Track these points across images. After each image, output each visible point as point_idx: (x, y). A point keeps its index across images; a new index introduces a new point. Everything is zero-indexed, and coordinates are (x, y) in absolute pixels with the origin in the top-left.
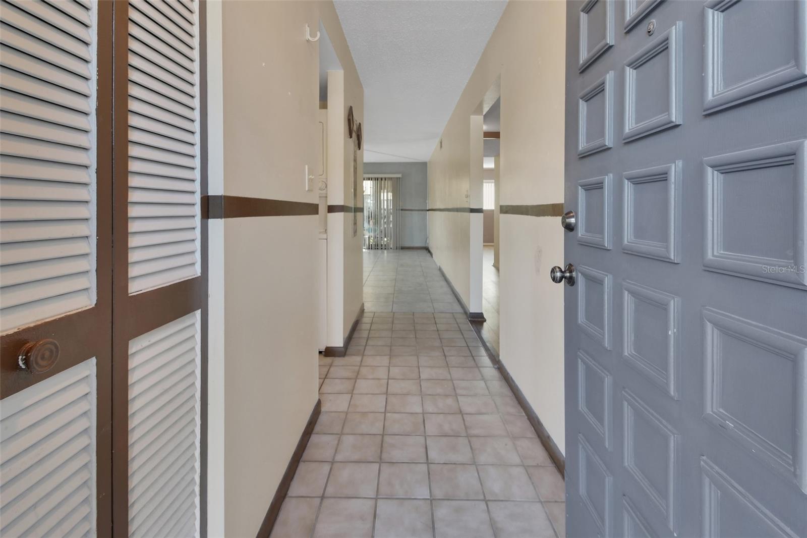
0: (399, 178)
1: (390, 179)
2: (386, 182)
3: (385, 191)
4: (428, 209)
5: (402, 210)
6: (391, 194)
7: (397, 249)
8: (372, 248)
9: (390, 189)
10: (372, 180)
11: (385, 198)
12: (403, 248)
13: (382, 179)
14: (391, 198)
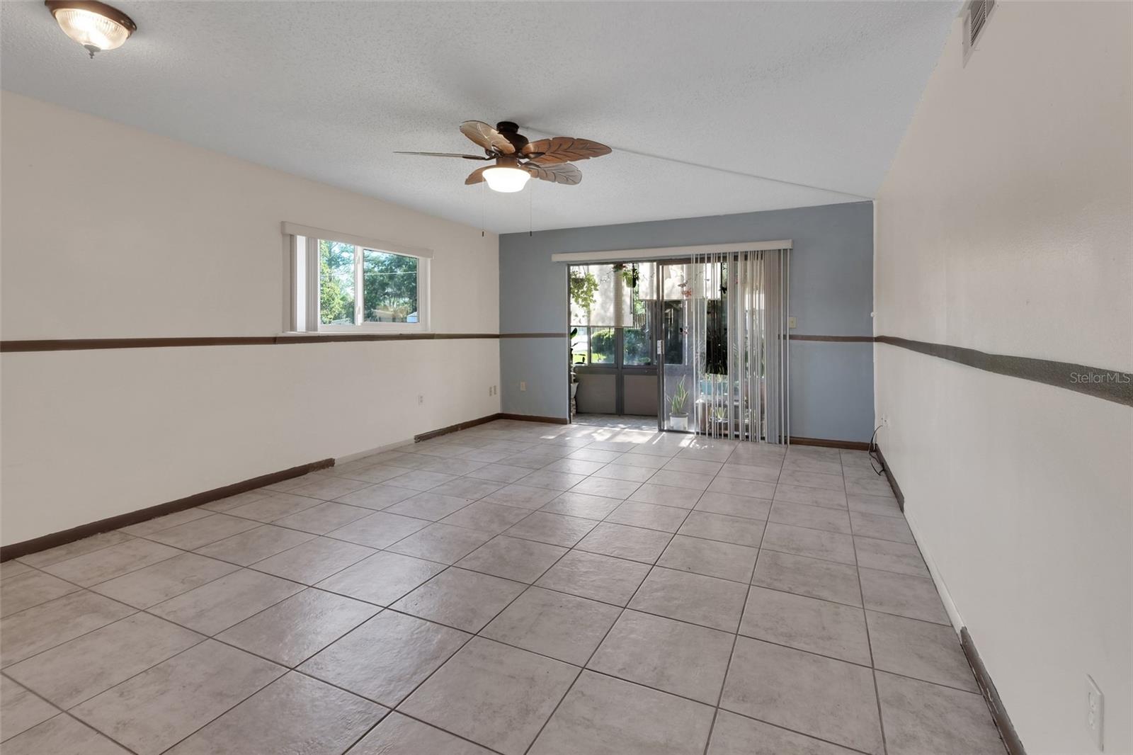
0: (785, 250)
1: (760, 255)
2: (749, 262)
3: (748, 290)
4: (875, 335)
5: (791, 337)
6: (762, 296)
7: (780, 442)
8: (710, 434)
9: (760, 281)
10: (709, 261)
11: (747, 307)
12: (795, 441)
13: (736, 258)
14: (763, 307)
